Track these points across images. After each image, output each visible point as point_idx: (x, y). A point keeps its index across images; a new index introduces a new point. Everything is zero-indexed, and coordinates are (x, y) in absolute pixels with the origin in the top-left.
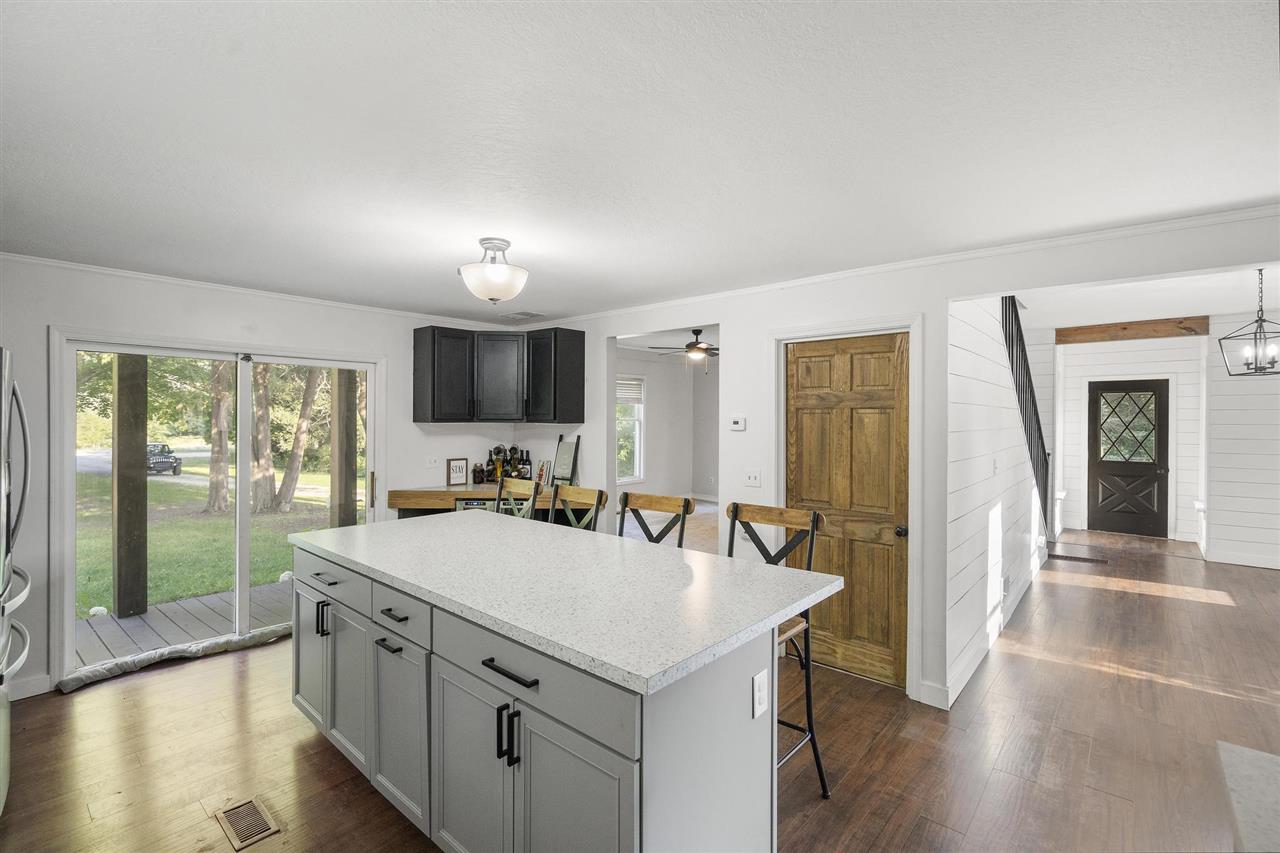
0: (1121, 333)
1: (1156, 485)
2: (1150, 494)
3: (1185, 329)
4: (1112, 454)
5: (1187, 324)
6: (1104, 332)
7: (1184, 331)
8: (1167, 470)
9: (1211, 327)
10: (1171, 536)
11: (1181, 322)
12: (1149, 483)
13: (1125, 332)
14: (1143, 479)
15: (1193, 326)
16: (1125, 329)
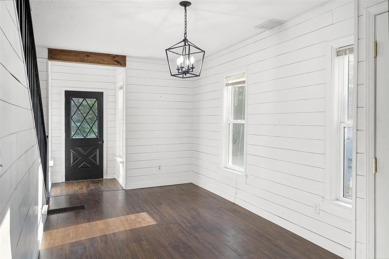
0: (86, 58)
1: (98, 150)
2: (95, 155)
3: (116, 61)
4: (78, 134)
5: (116, 59)
6: (77, 56)
7: (116, 63)
8: (103, 142)
9: (127, 62)
10: (105, 177)
11: (114, 57)
12: (95, 149)
13: (89, 58)
14: (92, 147)
15: (120, 60)
16: (88, 56)
